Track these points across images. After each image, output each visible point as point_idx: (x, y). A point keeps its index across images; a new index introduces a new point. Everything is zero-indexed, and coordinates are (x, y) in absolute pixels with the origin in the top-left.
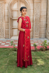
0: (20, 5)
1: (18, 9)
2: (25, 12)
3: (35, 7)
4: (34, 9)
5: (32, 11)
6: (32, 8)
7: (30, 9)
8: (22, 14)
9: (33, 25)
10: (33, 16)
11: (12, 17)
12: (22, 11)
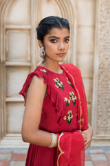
0: (39, 9)
1: (30, 23)
2: (62, 45)
3: (99, 18)
4: (94, 27)
5: (87, 32)
6: (86, 20)
7: (79, 26)
8: (45, 57)
9: (91, 91)
10: (93, 53)
11: (7, 54)
12: (47, 39)
